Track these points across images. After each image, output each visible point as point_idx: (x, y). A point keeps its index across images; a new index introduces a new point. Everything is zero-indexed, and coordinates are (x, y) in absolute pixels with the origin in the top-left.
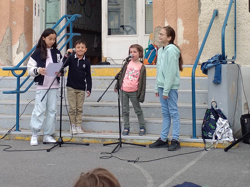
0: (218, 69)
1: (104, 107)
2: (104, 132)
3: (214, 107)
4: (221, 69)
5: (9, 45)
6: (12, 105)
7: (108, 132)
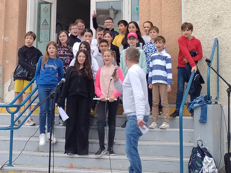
0: (203, 109)
2: (94, 168)
3: (200, 145)
4: (206, 109)
5: (2, 82)
6: (5, 141)
7: (98, 169)
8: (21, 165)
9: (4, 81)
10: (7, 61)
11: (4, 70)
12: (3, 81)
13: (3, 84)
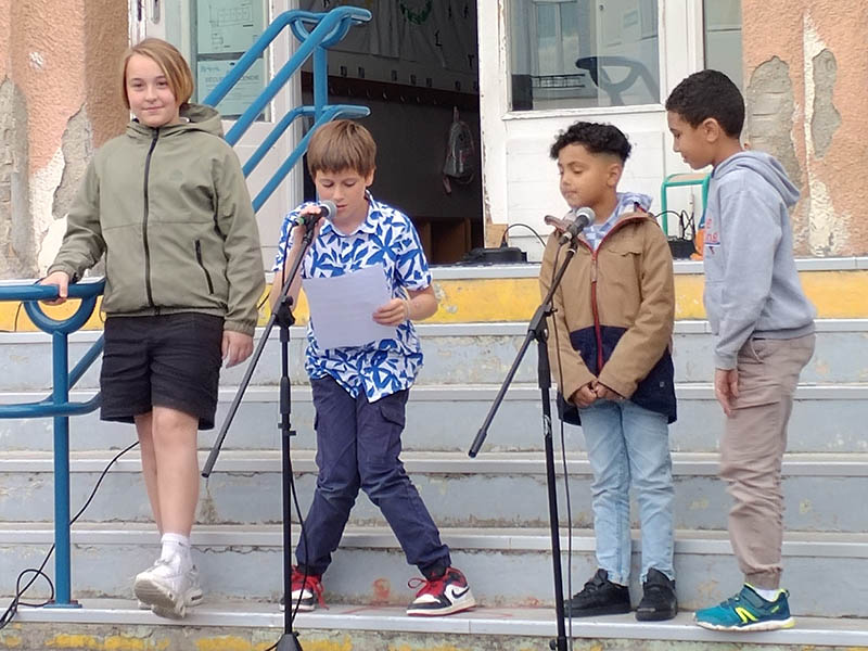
1: (495, 475)
2: (499, 604)
5: (15, 170)
6: (34, 477)
7: (521, 606)
8: (122, 597)
9: (27, 164)
10: (35, 56)
11: (21, 103)
12: (21, 163)
13: (24, 178)
